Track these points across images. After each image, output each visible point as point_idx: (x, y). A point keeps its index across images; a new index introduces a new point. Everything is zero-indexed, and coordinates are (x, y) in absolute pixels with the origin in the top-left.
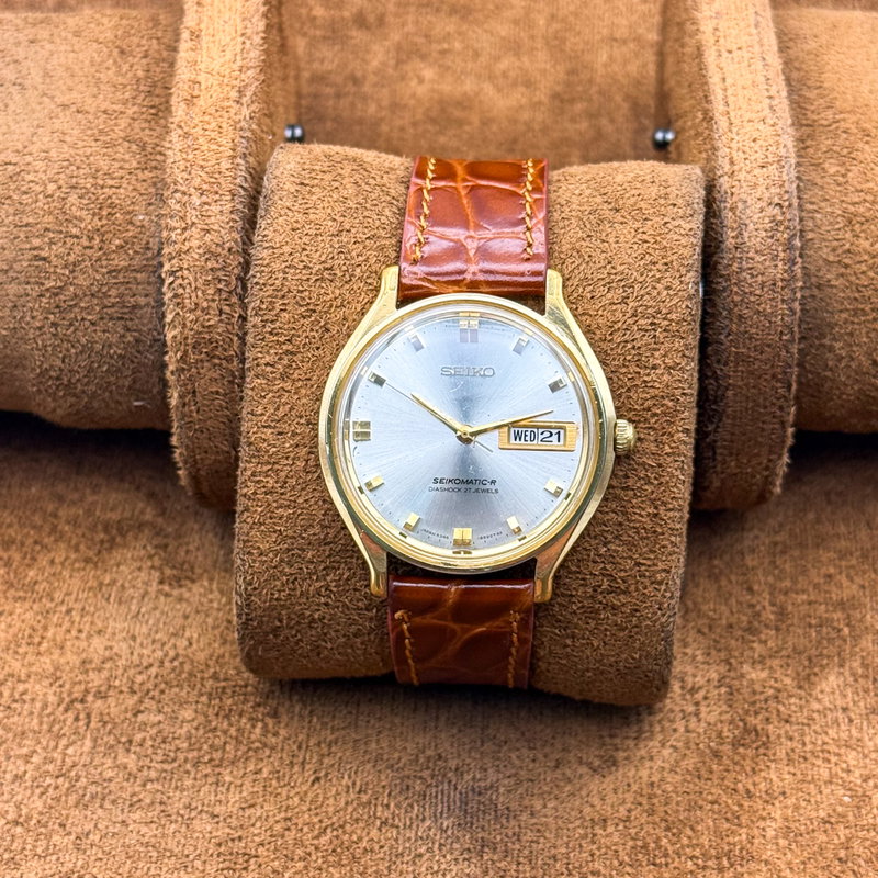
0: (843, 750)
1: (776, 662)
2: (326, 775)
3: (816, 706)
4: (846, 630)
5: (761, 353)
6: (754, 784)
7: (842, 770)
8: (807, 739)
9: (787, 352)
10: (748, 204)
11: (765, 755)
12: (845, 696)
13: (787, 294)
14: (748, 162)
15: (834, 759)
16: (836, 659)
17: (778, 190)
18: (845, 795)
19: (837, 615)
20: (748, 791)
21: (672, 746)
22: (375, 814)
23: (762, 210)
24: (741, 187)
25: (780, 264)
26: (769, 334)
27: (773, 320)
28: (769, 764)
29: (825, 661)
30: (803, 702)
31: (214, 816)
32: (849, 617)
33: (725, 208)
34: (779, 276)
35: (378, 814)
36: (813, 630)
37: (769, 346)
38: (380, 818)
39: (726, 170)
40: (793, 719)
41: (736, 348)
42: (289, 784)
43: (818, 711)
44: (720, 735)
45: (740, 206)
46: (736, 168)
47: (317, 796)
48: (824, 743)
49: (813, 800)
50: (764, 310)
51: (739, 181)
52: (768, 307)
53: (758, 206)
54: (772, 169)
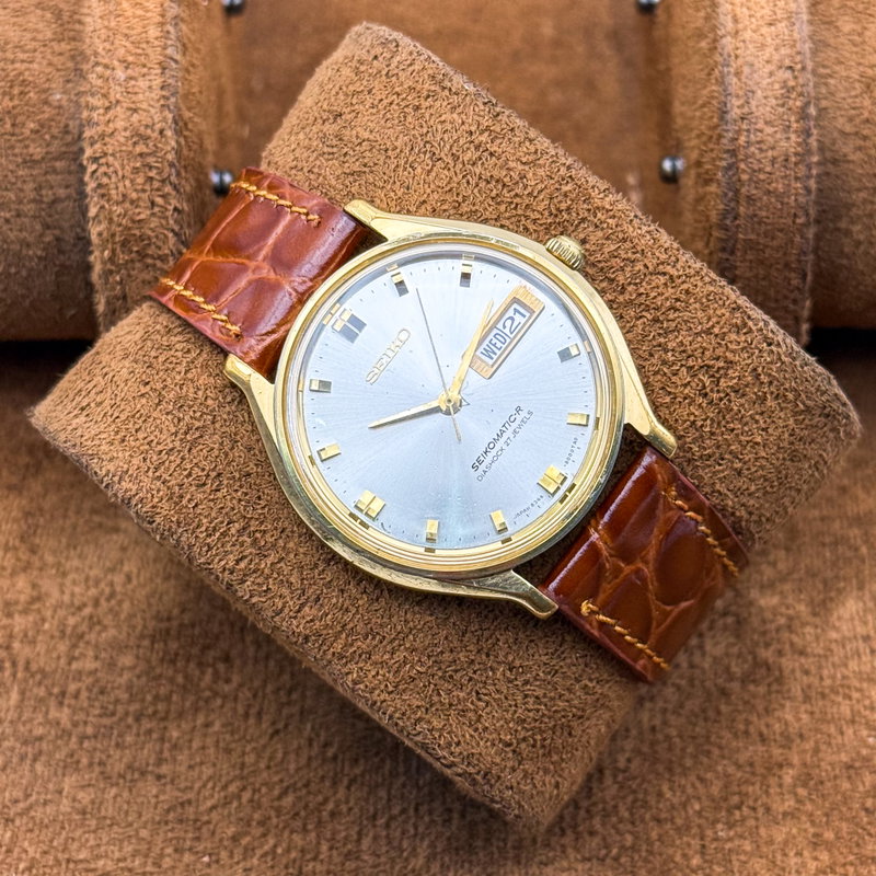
0: (865, 685)
1: (787, 587)
2: (286, 726)
3: (834, 635)
4: (864, 550)
5: (773, 238)
6: (767, 726)
7: (865, 707)
8: (825, 673)
9: (802, 237)
10: (755, 68)
11: (778, 692)
12: (866, 623)
13: (801, 171)
14: (753, 20)
15: (856, 695)
16: (854, 581)
17: (789, 51)
18: (869, 736)
19: (855, 532)
20: (761, 735)
21: (673, 685)
22: (342, 770)
23: (771, 74)
24: (746, 48)
25: (793, 136)
26: (781, 217)
27: (786, 200)
28: (783, 702)
29: (842, 584)
30: (819, 631)
31: (159, 777)
32: (866, 534)
33: (729, 72)
34: (793, 150)
35: (346, 772)
36: (827, 549)
37: (781, 230)
38: (348, 775)
39: (729, 29)
40: (809, 650)
42: (244, 737)
43: (836, 641)
44: (727, 669)
45: (746, 70)
46: (740, 26)
47: (275, 751)
48: (844, 677)
49: (833, 742)
50: (776, 189)
51: (744, 41)
52: (780, 186)
53: (766, 70)
54: (782, 26)
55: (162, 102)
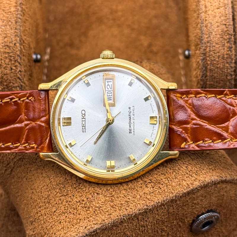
5: (219, 83)
9: (229, 83)
10: (212, 24)
13: (229, 60)
14: (212, 7)
17: (224, 18)
23: (218, 26)
24: (209, 17)
25: (226, 48)
26: (222, 76)
27: (223, 70)
33: (203, 26)
34: (225, 53)
37: (222, 81)
39: (203, 10)
41: (210, 82)
45: (209, 25)
46: (207, 9)
50: (220, 66)
51: (209, 15)
52: (221, 65)
53: (216, 25)
54: (222, 9)
55: (15, 34)
